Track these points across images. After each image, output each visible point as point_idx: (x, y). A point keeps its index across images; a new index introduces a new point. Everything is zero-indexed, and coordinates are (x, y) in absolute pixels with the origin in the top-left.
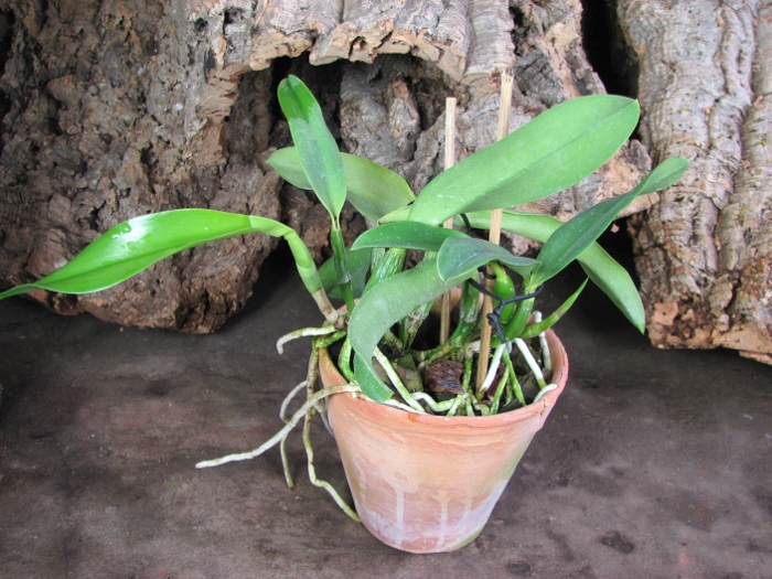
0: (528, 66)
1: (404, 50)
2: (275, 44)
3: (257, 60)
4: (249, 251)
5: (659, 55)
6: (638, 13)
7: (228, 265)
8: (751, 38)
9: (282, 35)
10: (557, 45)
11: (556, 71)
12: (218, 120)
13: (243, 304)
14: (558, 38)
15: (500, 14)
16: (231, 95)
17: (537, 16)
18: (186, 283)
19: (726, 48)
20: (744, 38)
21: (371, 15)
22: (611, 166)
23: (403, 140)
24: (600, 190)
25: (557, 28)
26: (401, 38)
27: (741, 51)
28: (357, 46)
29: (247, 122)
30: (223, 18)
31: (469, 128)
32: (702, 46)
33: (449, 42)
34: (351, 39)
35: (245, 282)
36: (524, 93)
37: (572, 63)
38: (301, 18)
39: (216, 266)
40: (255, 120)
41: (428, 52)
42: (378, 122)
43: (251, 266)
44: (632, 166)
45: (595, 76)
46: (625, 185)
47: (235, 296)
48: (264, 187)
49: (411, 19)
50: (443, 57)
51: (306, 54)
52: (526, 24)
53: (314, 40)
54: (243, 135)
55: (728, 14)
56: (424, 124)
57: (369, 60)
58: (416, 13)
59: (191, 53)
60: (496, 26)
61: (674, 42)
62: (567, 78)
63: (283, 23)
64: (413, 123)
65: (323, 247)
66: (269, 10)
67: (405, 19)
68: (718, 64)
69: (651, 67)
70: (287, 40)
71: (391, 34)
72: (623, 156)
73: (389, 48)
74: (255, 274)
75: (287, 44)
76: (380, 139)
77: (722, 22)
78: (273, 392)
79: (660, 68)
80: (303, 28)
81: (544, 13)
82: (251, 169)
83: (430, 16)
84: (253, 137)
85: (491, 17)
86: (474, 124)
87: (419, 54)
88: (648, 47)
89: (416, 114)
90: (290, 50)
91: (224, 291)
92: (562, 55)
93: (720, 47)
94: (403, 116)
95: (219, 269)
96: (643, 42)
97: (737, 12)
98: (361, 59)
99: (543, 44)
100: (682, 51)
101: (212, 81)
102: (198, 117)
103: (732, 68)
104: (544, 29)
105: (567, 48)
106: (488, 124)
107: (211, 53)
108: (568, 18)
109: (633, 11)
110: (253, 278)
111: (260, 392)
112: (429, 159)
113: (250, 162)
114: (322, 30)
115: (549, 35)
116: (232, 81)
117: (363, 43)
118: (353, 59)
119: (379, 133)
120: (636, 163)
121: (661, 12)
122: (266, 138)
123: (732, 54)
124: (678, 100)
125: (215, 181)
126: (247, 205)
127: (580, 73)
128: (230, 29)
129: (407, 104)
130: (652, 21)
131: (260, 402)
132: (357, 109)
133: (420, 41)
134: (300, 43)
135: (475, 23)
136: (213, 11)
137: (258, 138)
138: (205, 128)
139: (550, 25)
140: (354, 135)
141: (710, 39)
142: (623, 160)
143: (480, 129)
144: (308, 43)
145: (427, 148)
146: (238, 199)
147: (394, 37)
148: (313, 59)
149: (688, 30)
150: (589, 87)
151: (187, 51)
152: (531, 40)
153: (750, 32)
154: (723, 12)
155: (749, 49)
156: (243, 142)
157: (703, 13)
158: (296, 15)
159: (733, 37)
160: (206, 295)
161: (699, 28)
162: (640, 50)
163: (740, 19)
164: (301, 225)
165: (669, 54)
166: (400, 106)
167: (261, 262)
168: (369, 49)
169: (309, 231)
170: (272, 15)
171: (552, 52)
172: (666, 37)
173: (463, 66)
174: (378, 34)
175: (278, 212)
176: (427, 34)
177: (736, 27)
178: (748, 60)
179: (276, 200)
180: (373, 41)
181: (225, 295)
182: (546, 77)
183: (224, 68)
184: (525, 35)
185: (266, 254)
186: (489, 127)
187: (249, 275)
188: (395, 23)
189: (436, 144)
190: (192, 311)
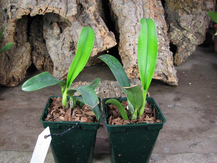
0: (84, 17)
1: (51, 11)
2: (22, 12)
3: (18, 16)
4: (23, 66)
5: (122, 15)
6: (116, 6)
7: (18, 69)
8: (142, 10)
9: (23, 10)
10: (91, 12)
11: (91, 17)
12: (12, 33)
13: (23, 79)
14: (91, 10)
15: (73, 3)
16: (14, 26)
17: (85, 5)
18: (8, 74)
19: (137, 12)
20: (140, 10)
21: (43, 4)
22: (105, 37)
23: (57, 36)
24: (102, 42)
25: (90, 8)
26: (50, 8)
27: (140, 13)
28: (40, 11)
29: (21, 36)
30: (10, 8)
31: (71, 31)
32: (132, 12)
33: (61, 9)
34: (39, 9)
35: (23, 74)
36: (84, 23)
37: (95, 16)
38: (27, 6)
39: (15, 69)
40: (23, 36)
41: (57, 12)
42: (52, 33)
43: (24, 70)
44: (110, 37)
45: (101, 18)
46: (109, 41)
47: (20, 77)
48: (26, 51)
49: (52, 4)
50: (60, 13)
51: (29, 14)
52: (83, 7)
53: (31, 11)
54: (20, 39)
55: (136, 5)
56: (61, 31)
57: (43, 14)
58: (53, 3)
59: (4, 18)
60: (73, 6)
61: (125, 12)
62: (94, 19)
63: (23, 7)
64: (59, 32)
65: (42, 65)
66: (20, 4)
67: (51, 4)
68: (135, 16)
69: (121, 18)
70: (25, 11)
71: (47, 8)
72: (108, 35)
73: (47, 11)
74: (25, 72)
75: (25, 12)
76: (52, 37)
77: (135, 7)
78: (31, 97)
79: (122, 18)
80: (28, 8)
81: (87, 5)
82: (22, 47)
83: (56, 3)
84: (23, 40)
85: (71, 4)
86: (72, 30)
87: (55, 12)
88: (119, 14)
89: (59, 30)
90: (26, 13)
91: (17, 75)
92: (92, 14)
93: (136, 12)
94: (56, 30)
95: (16, 70)
96: (118, 13)
97: (138, 5)
98: (42, 14)
99: (88, 12)
100: (127, 14)
101: (9, 22)
102: (7, 32)
103: (139, 17)
104: (88, 8)
105: (94, 12)
106: (75, 30)
107: (8, 16)
108: (93, 5)
109: (115, 6)
110: (25, 73)
111: (27, 97)
112: (63, 39)
113: (22, 46)
114: (32, 8)
115: (89, 9)
116: (14, 22)
117: (42, 10)
118: (40, 14)
119: (52, 35)
120: (111, 36)
121: (122, 6)
122: (26, 40)
123: (139, 14)
124: (127, 24)
125: (14, 50)
126: (22, 55)
127: (97, 17)
128: (12, 10)
129: (57, 28)
130: (120, 8)
131: (27, 99)
132: (47, 31)
133: (54, 9)
134: (28, 11)
135: (68, 6)
136: (8, 6)
137: (24, 40)
138: (9, 35)
139: (89, 7)
140: (46, 37)
141: (133, 11)
142: (108, 36)
143: (74, 31)
144: (30, 11)
145: (62, 37)
146: (20, 54)
147: (49, 8)
148: (31, 15)
149: (128, 9)
150: (99, 20)
151: (3, 17)
152: (84, 11)
153: (142, 9)
154: (135, 5)
155: (142, 13)
156: (20, 41)
157: (131, 5)
158: (26, 5)
159: (138, 10)
160: (13, 77)
161: (130, 9)
162: (118, 15)
163: (139, 6)
164: (36, 60)
165: (124, 14)
166: (56, 28)
167: (27, 69)
168: (43, 11)
169: (38, 61)
170: (21, 5)
171: (90, 13)
172: (123, 11)
173: (65, 14)
174: (44, 8)
175: (30, 57)
176: (56, 7)
177: (138, 8)
178: (142, 15)
179: (29, 54)
180: (44, 10)
181: (18, 76)
182: (88, 19)
183: (11, 19)
184: (83, 10)
185: (28, 67)
186: (76, 30)
187: (24, 72)
188: (48, 5)
189: (64, 35)
190: (10, 81)
